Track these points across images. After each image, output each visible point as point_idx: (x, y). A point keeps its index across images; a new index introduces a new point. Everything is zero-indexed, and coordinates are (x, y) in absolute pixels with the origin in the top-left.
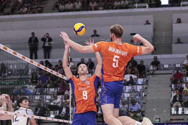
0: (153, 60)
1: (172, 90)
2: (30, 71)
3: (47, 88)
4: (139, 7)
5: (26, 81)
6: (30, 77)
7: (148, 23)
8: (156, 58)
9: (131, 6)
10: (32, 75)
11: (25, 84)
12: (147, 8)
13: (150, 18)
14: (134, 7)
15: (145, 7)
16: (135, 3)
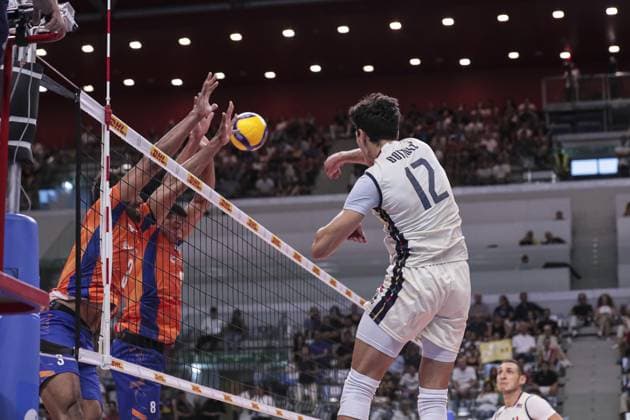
0: (576, 303)
1: (623, 372)
2: (289, 329)
3: (330, 367)
4: (534, 180)
5: (281, 354)
6: (290, 343)
7: (559, 216)
8: (582, 298)
9: (516, 177)
10: (296, 337)
11: (280, 360)
12: (554, 181)
13: (564, 205)
14: (524, 181)
15: (548, 180)
16: (526, 170)
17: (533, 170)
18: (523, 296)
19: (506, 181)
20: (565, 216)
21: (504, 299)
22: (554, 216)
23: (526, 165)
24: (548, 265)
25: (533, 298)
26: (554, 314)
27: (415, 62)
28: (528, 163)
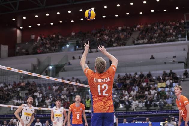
4: (181, 40)
8: (186, 71)
9: (177, 40)
12: (186, 40)
14: (179, 41)
15: (185, 40)
16: (179, 38)
17: (181, 38)
18: (171, 71)
19: (174, 41)
20: (186, 49)
21: (165, 72)
22: (183, 50)
23: (179, 37)
24: (179, 63)
25: (173, 71)
27: (152, 11)
28: (180, 36)
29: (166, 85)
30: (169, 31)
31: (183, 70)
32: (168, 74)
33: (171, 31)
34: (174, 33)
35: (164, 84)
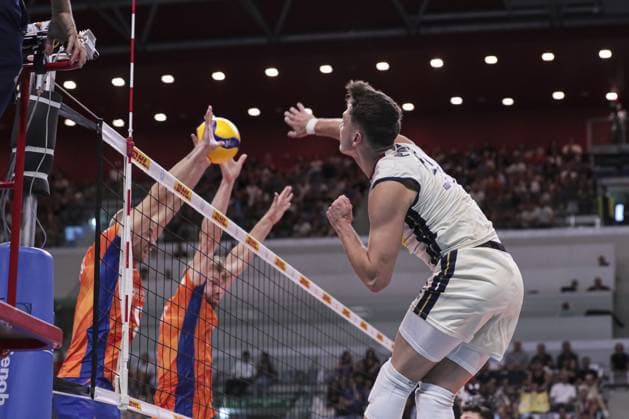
4: (577, 225)
9: (559, 221)
12: (598, 226)
14: (567, 225)
15: (592, 225)
16: (569, 214)
17: (577, 214)
20: (608, 261)
22: (597, 262)
23: (569, 209)
24: (591, 313)
26: (595, 363)
27: (457, 101)
28: (572, 207)
29: (551, 400)
30: (529, 187)
31: (609, 345)
32: (555, 357)
33: (535, 186)
34: (546, 197)
35: (542, 397)
